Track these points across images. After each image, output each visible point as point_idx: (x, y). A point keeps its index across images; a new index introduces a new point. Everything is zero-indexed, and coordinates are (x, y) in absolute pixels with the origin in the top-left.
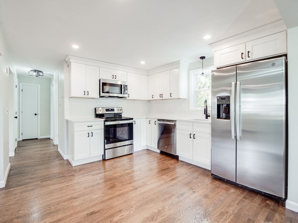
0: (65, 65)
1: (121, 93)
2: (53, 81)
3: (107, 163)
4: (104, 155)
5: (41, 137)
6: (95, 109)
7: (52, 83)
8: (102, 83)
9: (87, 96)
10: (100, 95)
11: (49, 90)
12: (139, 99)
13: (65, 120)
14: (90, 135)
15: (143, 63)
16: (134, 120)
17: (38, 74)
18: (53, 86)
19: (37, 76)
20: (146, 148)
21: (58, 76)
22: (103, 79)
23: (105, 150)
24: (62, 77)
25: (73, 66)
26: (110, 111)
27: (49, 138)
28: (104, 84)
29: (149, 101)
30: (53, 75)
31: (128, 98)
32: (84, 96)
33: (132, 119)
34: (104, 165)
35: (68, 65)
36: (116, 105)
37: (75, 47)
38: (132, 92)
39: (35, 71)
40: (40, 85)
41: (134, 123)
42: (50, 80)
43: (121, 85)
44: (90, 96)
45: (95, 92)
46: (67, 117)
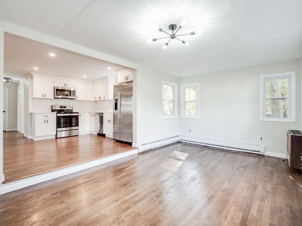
0: (30, 77)
1: (71, 96)
2: (20, 85)
3: (58, 140)
4: (56, 135)
5: (8, 130)
6: (52, 106)
7: (18, 87)
8: (56, 89)
9: (45, 98)
10: (54, 97)
11: (16, 92)
12: (86, 100)
13: (29, 113)
14: (46, 122)
15: (85, 76)
16: (79, 114)
17: (8, 81)
18: (20, 89)
19: (6, 82)
20: (90, 133)
21: (24, 83)
22: (56, 87)
23: (57, 132)
24: (27, 82)
25: (35, 78)
26: (63, 108)
27: (16, 131)
28: (57, 90)
29: (96, 101)
30: (20, 81)
31: (76, 99)
32: (43, 98)
33: (78, 113)
34: (56, 141)
35: (32, 77)
36: (68, 104)
37: (36, 68)
38: (79, 95)
39: (5, 78)
40: (7, 88)
41: (79, 116)
42: (17, 84)
43: (71, 91)
44: (47, 97)
45: (50, 94)
46: (30, 111)
